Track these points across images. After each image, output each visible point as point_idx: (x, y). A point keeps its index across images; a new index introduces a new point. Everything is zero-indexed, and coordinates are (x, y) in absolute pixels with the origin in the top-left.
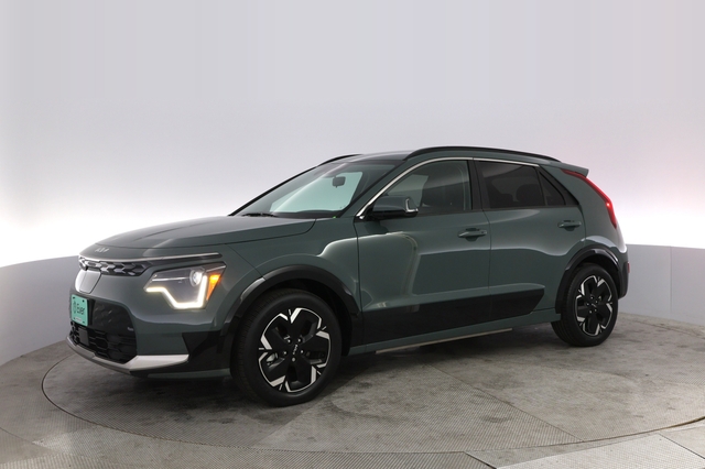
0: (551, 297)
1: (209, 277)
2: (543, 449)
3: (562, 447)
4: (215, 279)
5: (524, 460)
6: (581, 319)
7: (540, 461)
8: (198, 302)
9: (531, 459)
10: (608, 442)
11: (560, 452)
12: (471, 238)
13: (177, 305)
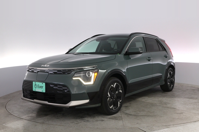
0: (163, 78)
1: (94, 74)
2: (163, 127)
3: (168, 126)
4: (96, 74)
5: (157, 130)
6: (169, 84)
7: (162, 130)
8: (92, 83)
9: (159, 130)
10: (183, 124)
11: (168, 127)
12: (149, 60)
13: (85, 83)
